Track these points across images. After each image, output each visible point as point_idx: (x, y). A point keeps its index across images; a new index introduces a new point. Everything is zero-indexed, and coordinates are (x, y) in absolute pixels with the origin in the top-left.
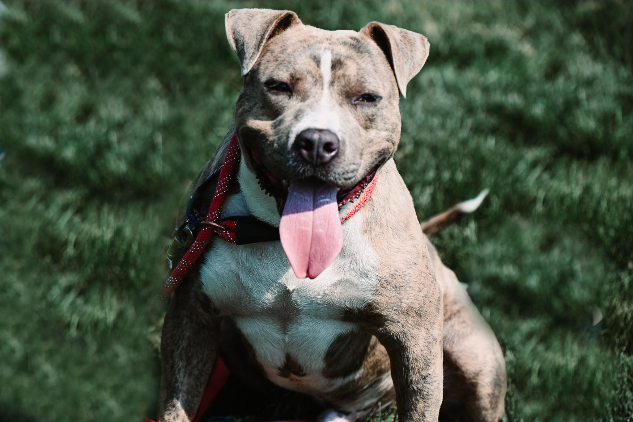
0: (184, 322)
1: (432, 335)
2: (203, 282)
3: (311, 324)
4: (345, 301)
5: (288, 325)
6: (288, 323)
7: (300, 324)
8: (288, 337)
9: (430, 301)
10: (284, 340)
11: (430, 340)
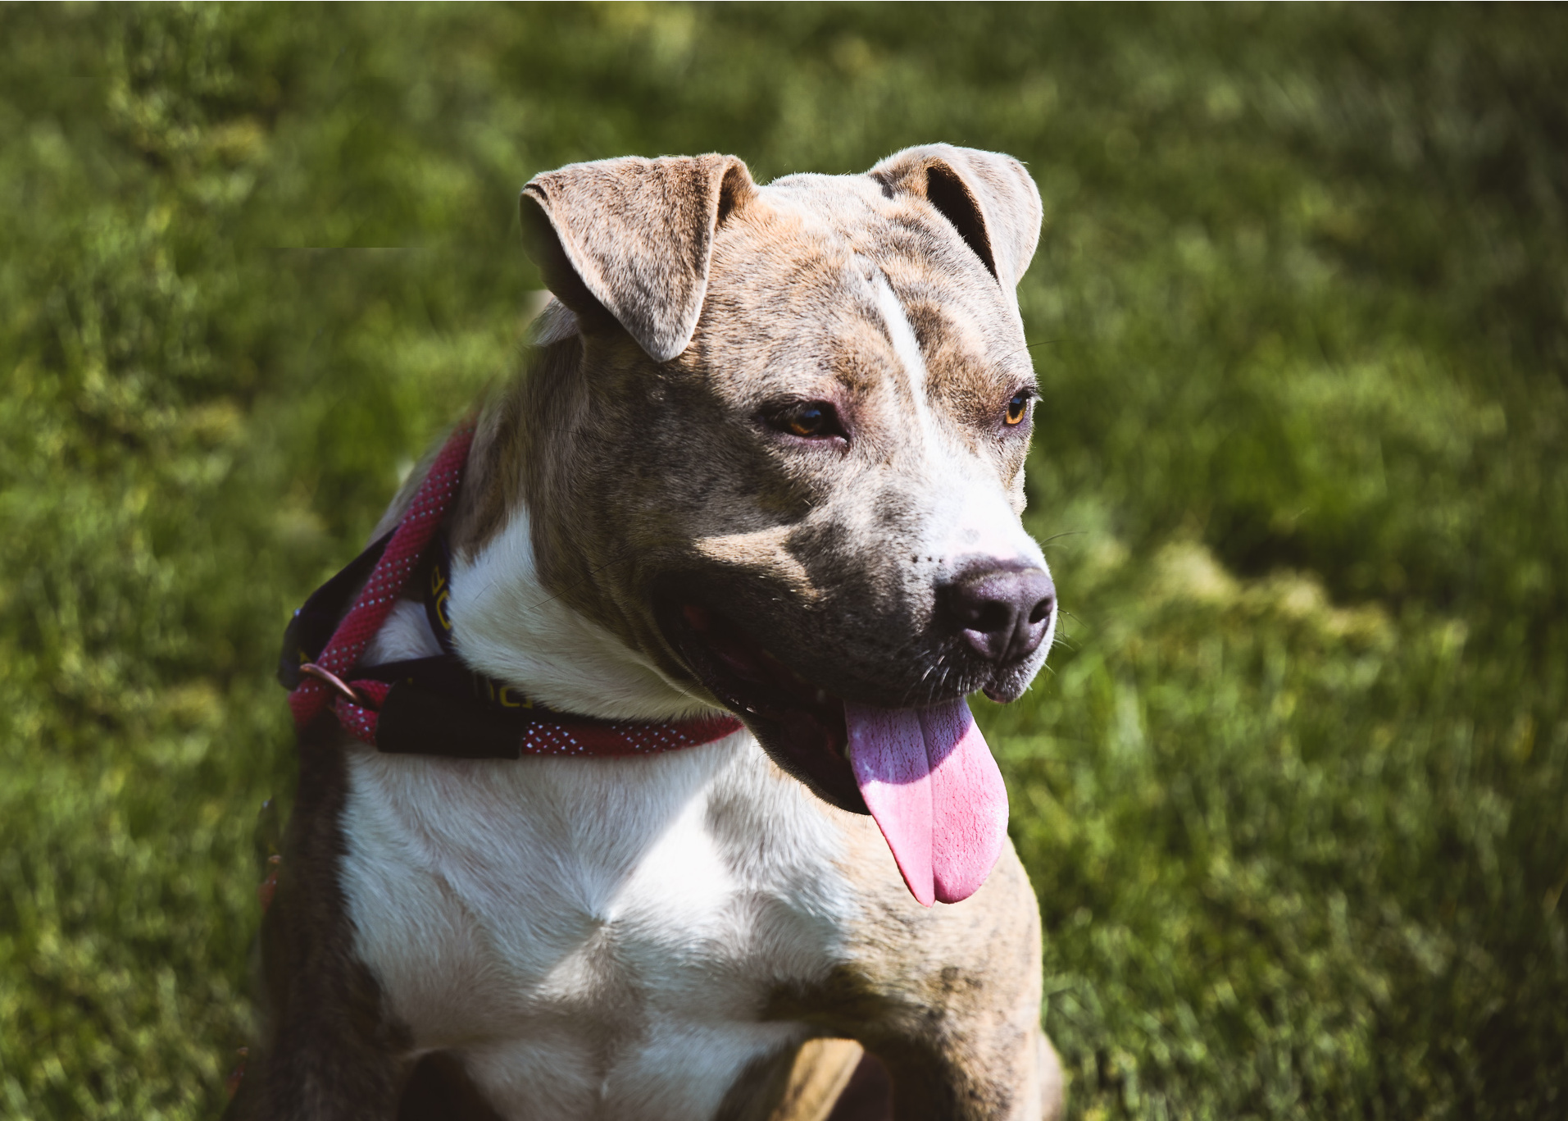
0: (308, 1086)
1: (1012, 1026)
2: (354, 919)
3: (677, 1039)
4: (770, 965)
5: (612, 1046)
6: (614, 1041)
7: (646, 1042)
8: (610, 1085)
9: (1004, 943)
10: (596, 1093)
11: (1006, 1040)
